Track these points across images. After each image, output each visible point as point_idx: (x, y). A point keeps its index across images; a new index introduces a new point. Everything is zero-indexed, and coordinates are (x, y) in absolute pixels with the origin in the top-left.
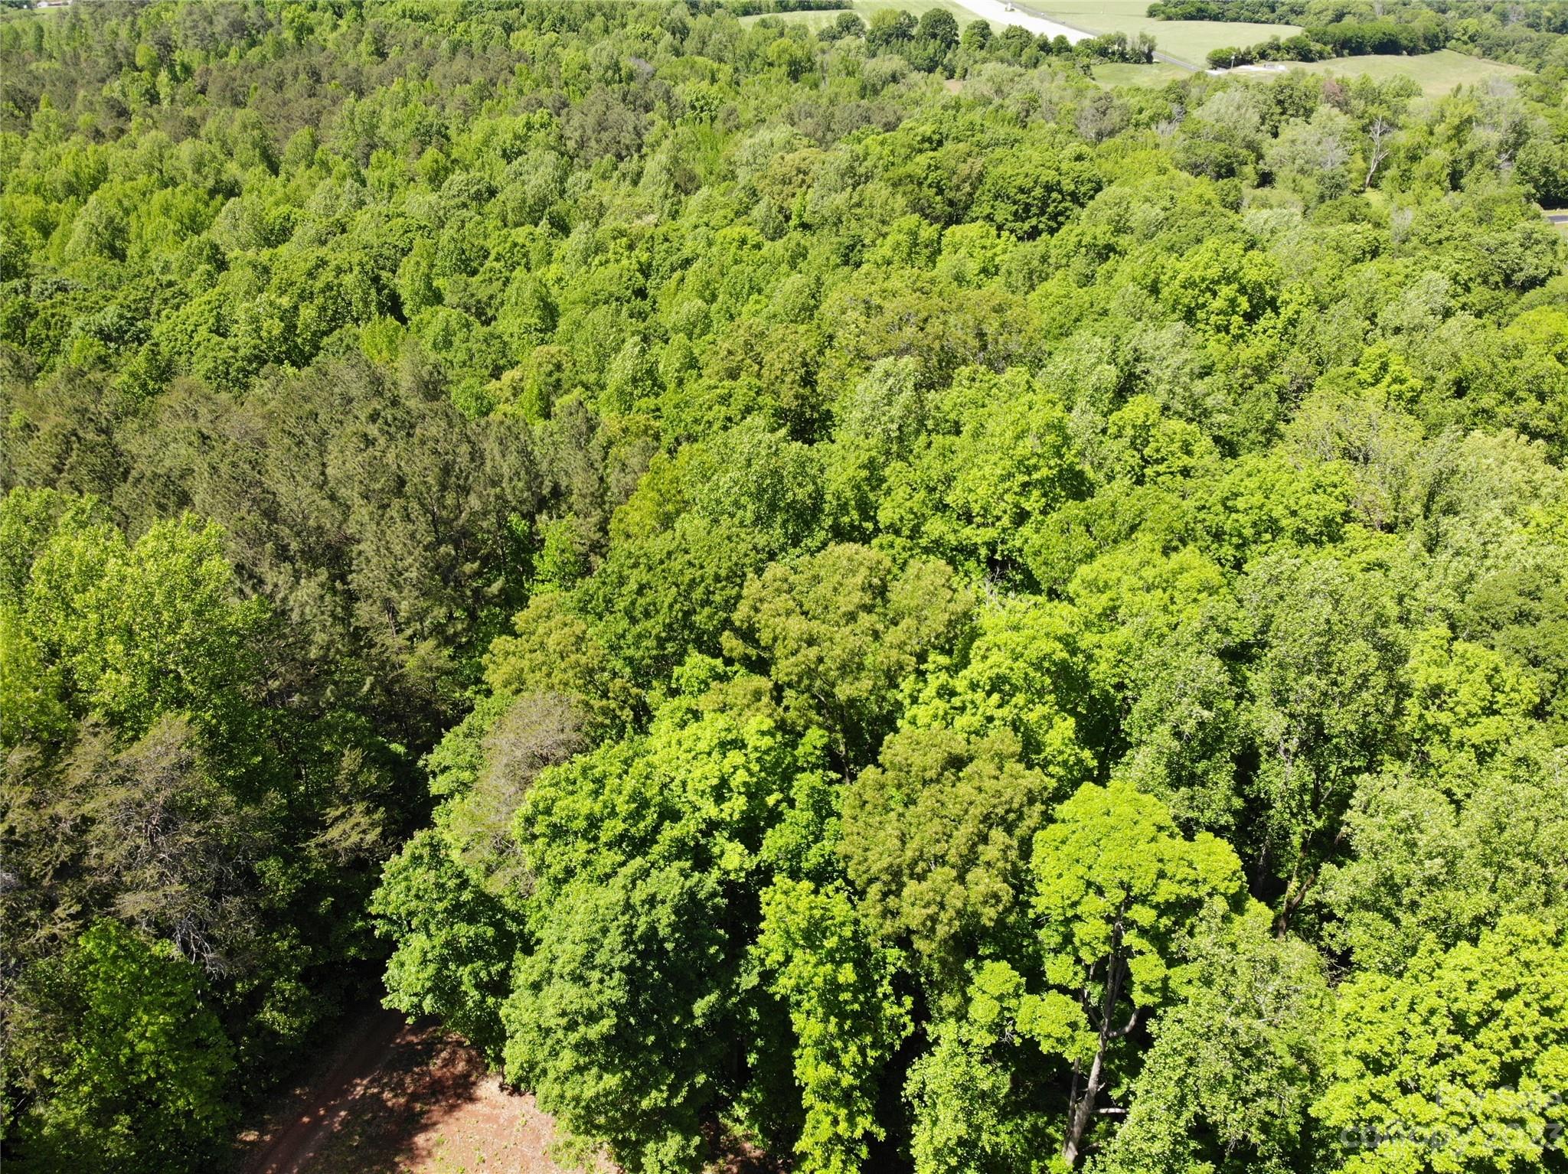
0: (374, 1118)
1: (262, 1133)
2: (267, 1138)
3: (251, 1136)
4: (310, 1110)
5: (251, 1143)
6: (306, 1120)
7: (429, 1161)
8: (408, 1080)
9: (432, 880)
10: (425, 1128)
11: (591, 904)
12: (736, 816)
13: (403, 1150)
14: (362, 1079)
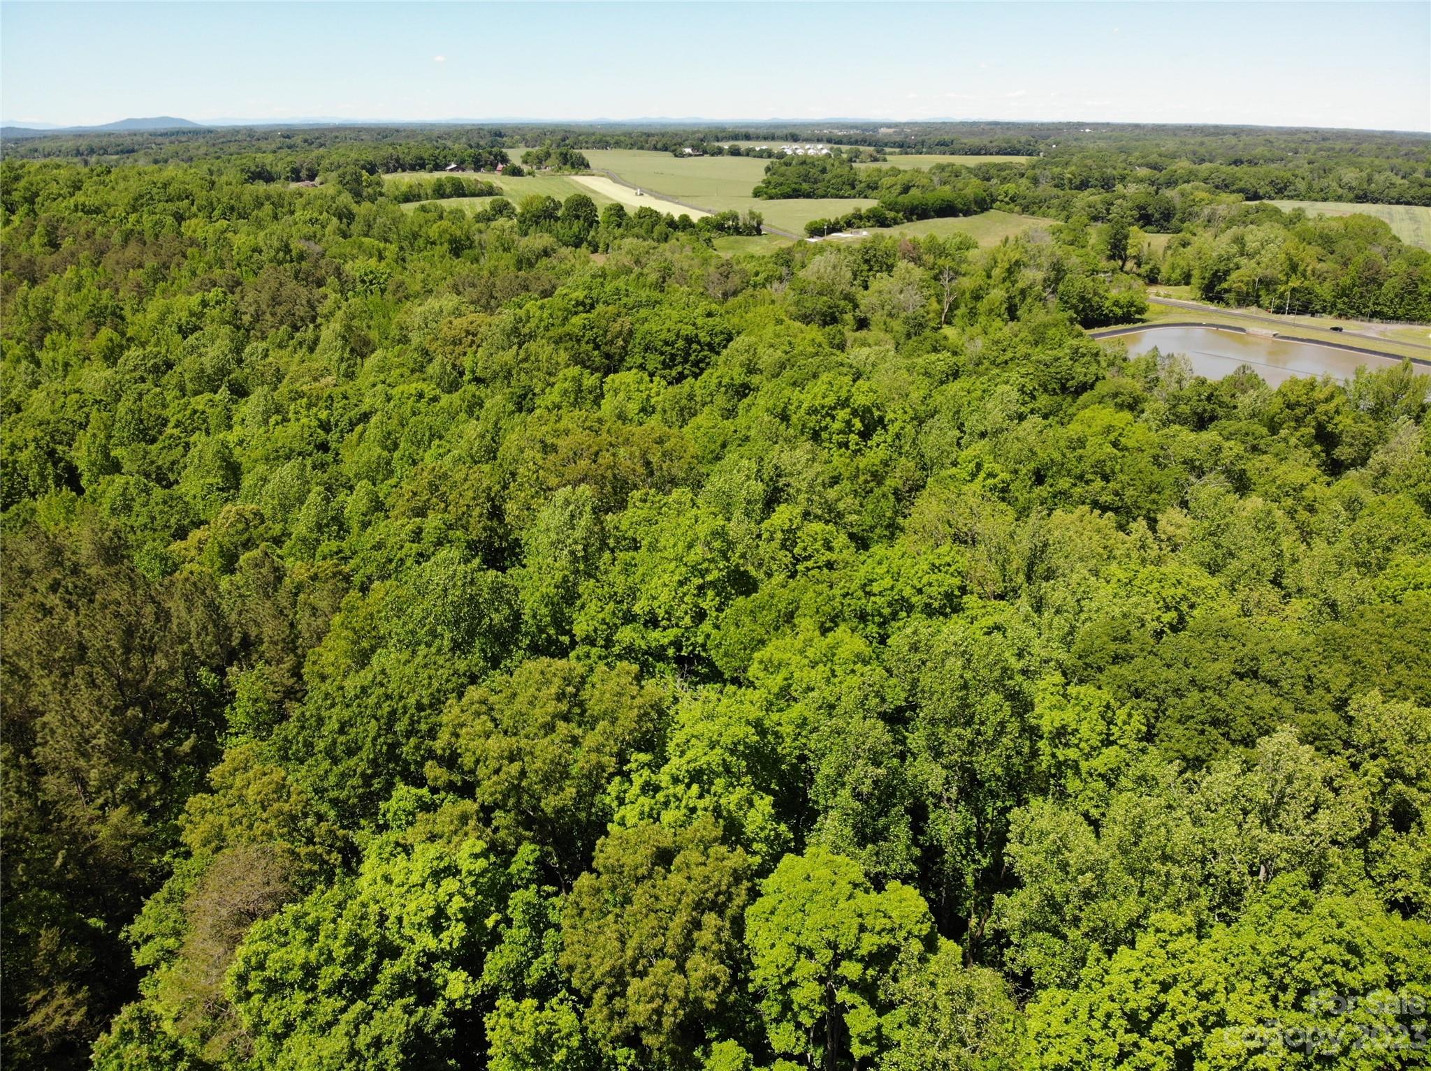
9: (145, 1054)
11: (314, 1057)
12: (456, 944)
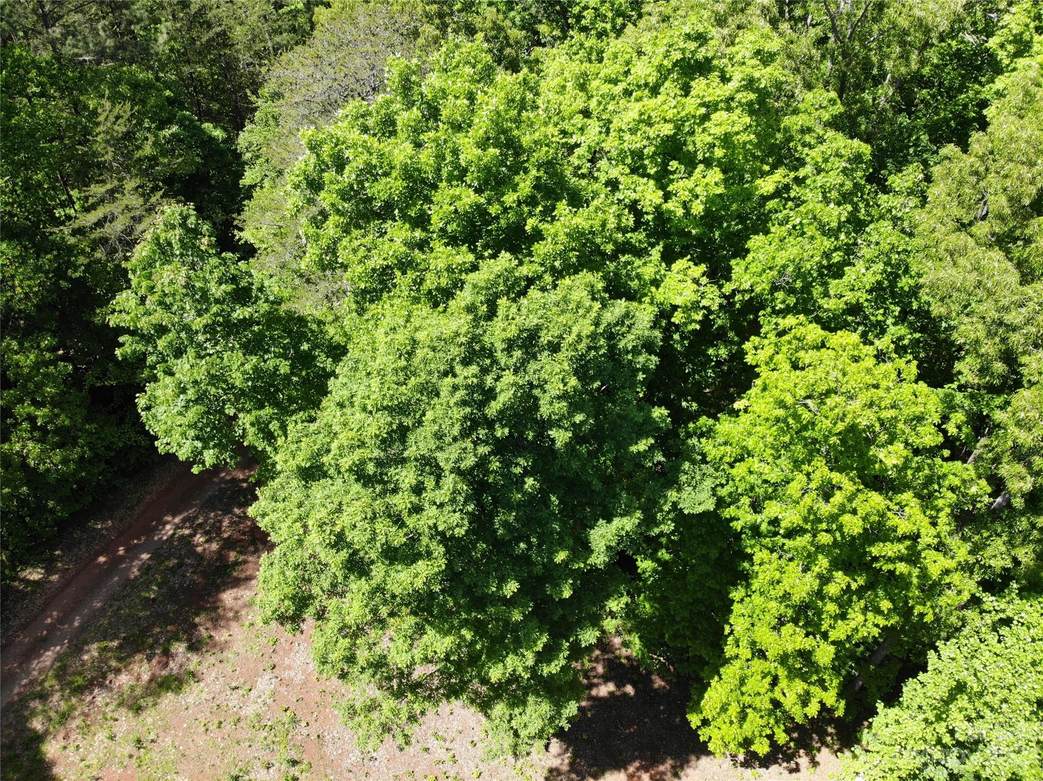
0: (180, 565)
1: (49, 571)
2: (55, 578)
3: (35, 575)
4: (108, 548)
5: (34, 582)
6: (102, 559)
7: (234, 624)
8: (226, 523)
10: (237, 583)
13: (205, 609)
14: (174, 516)
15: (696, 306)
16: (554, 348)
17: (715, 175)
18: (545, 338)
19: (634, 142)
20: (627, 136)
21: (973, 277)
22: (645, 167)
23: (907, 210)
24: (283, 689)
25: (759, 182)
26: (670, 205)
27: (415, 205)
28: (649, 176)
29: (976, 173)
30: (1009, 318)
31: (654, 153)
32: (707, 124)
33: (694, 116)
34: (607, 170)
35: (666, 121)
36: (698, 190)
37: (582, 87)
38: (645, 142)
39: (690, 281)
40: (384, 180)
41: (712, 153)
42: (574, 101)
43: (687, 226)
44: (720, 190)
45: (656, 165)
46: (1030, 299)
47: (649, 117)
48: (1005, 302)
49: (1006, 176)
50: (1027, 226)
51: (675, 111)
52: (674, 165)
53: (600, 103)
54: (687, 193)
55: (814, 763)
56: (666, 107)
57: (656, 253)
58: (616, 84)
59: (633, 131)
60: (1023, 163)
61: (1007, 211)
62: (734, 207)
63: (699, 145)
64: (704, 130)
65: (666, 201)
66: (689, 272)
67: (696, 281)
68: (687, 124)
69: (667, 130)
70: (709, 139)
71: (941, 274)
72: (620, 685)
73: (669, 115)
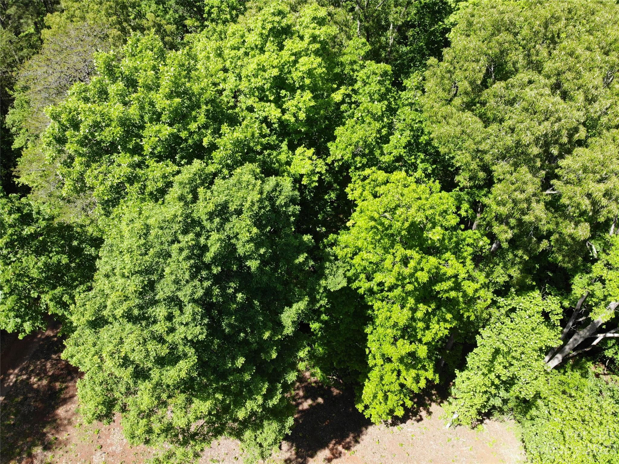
0: (26, 399)
7: (69, 428)
8: (49, 365)
10: (65, 401)
13: (49, 422)
14: (14, 369)
15: (313, 173)
16: (239, 212)
17: (308, 95)
18: (232, 207)
19: (258, 82)
20: (253, 80)
21: (459, 129)
22: (267, 96)
23: (417, 98)
24: (110, 459)
25: (333, 95)
26: (286, 117)
27: (131, 141)
28: (270, 101)
29: (449, 72)
30: (482, 147)
31: (271, 87)
32: (297, 65)
33: (289, 62)
34: (245, 101)
35: (273, 67)
36: (300, 105)
37: (220, 55)
38: (264, 81)
39: (307, 159)
40: (108, 129)
41: (304, 82)
42: (215, 64)
43: (298, 127)
44: (313, 103)
45: (273, 94)
46: (491, 134)
47: (263, 66)
48: (478, 139)
49: (466, 70)
50: (481, 95)
51: (278, 61)
52: (283, 92)
53: (231, 63)
54: (294, 108)
55: (430, 413)
56: (272, 59)
57: (284, 146)
58: (239, 50)
59: (256, 76)
60: (474, 61)
61: (469, 89)
62: (322, 112)
63: (295, 78)
64: (296, 69)
65: (283, 115)
66: (306, 154)
67: (310, 158)
68: (286, 67)
69: (275, 72)
70: (300, 74)
71: (442, 130)
72: (314, 399)
73: (275, 63)
